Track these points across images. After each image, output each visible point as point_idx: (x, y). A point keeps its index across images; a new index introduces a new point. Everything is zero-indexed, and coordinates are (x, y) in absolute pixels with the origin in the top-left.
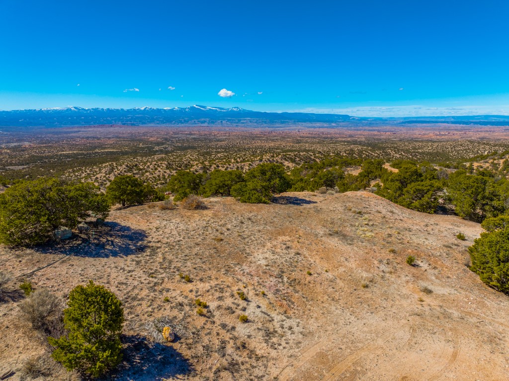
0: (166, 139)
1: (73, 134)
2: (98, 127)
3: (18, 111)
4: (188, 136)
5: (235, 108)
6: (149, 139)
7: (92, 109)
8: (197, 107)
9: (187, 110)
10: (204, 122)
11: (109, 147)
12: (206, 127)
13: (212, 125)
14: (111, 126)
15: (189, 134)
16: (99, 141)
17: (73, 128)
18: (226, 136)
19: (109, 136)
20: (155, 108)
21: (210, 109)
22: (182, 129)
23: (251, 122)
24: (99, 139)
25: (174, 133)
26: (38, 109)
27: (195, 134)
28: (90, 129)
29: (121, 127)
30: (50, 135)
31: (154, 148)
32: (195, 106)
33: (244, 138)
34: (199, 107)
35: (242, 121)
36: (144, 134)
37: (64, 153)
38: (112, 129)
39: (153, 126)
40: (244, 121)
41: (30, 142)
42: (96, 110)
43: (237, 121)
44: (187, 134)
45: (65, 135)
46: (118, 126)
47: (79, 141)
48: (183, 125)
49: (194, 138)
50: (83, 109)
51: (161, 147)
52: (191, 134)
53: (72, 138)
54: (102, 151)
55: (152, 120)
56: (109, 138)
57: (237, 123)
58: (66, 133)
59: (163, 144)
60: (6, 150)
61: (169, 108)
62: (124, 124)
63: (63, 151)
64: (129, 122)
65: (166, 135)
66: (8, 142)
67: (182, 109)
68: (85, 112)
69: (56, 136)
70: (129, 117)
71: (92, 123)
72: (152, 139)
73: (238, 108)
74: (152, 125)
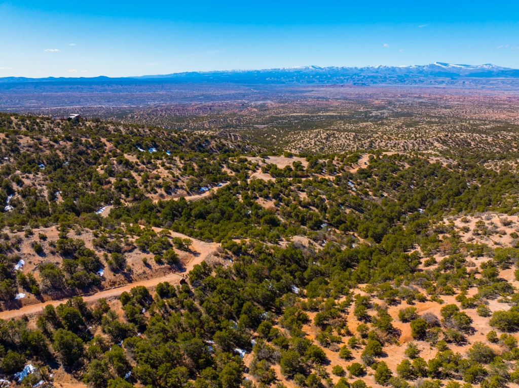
0: (390, 103)
1: (307, 94)
2: (330, 86)
3: (266, 70)
4: (416, 100)
5: (486, 65)
6: (373, 101)
7: (328, 68)
8: (437, 64)
9: (425, 68)
10: (443, 82)
11: (332, 110)
12: (440, 89)
13: (452, 86)
14: (342, 86)
15: (418, 98)
16: (327, 102)
17: (308, 87)
18: (459, 101)
19: (338, 97)
20: (390, 66)
21: (453, 67)
22: (413, 91)
23: (503, 83)
24: (327, 99)
25: (401, 95)
26: (281, 68)
27: (424, 97)
28: (322, 89)
29: (351, 87)
30: (288, 94)
31: (371, 113)
32: (435, 63)
33: (480, 105)
34: (440, 65)
35: (491, 82)
36: (371, 96)
37: (294, 114)
38: (342, 89)
39: (383, 87)
40: (494, 82)
41: (272, 100)
42: (331, 69)
43: (484, 81)
44: (415, 97)
45: (300, 95)
46: (348, 86)
47: (310, 102)
48: (416, 85)
49: (422, 102)
50: (320, 68)
51: (378, 113)
52: (420, 97)
53: (305, 98)
54: (324, 114)
55: (384, 80)
56: (337, 99)
57: (484, 84)
58: (302, 92)
59: (383, 108)
60: (254, 109)
61: (405, 66)
62: (355, 84)
63: (294, 112)
64: (360, 82)
65: (393, 98)
66: (256, 100)
67: (419, 66)
68: (321, 71)
69: (292, 95)
70: (361, 76)
71: (326, 82)
72: (377, 102)
73: (490, 65)
74: (384, 85)
